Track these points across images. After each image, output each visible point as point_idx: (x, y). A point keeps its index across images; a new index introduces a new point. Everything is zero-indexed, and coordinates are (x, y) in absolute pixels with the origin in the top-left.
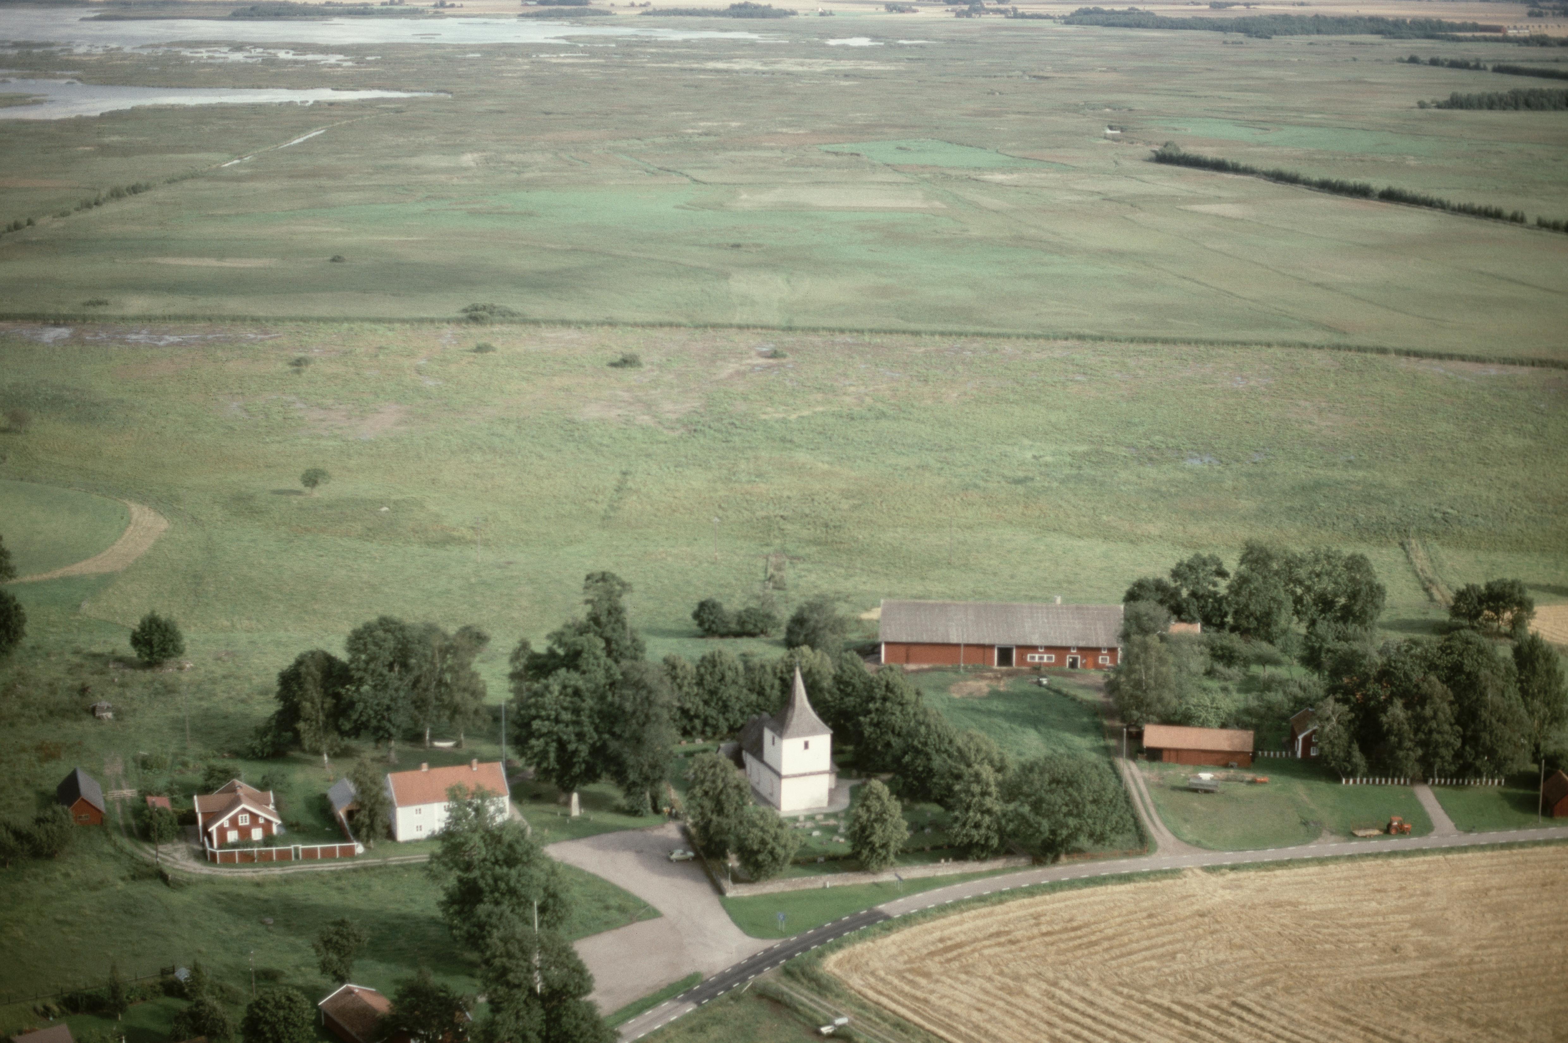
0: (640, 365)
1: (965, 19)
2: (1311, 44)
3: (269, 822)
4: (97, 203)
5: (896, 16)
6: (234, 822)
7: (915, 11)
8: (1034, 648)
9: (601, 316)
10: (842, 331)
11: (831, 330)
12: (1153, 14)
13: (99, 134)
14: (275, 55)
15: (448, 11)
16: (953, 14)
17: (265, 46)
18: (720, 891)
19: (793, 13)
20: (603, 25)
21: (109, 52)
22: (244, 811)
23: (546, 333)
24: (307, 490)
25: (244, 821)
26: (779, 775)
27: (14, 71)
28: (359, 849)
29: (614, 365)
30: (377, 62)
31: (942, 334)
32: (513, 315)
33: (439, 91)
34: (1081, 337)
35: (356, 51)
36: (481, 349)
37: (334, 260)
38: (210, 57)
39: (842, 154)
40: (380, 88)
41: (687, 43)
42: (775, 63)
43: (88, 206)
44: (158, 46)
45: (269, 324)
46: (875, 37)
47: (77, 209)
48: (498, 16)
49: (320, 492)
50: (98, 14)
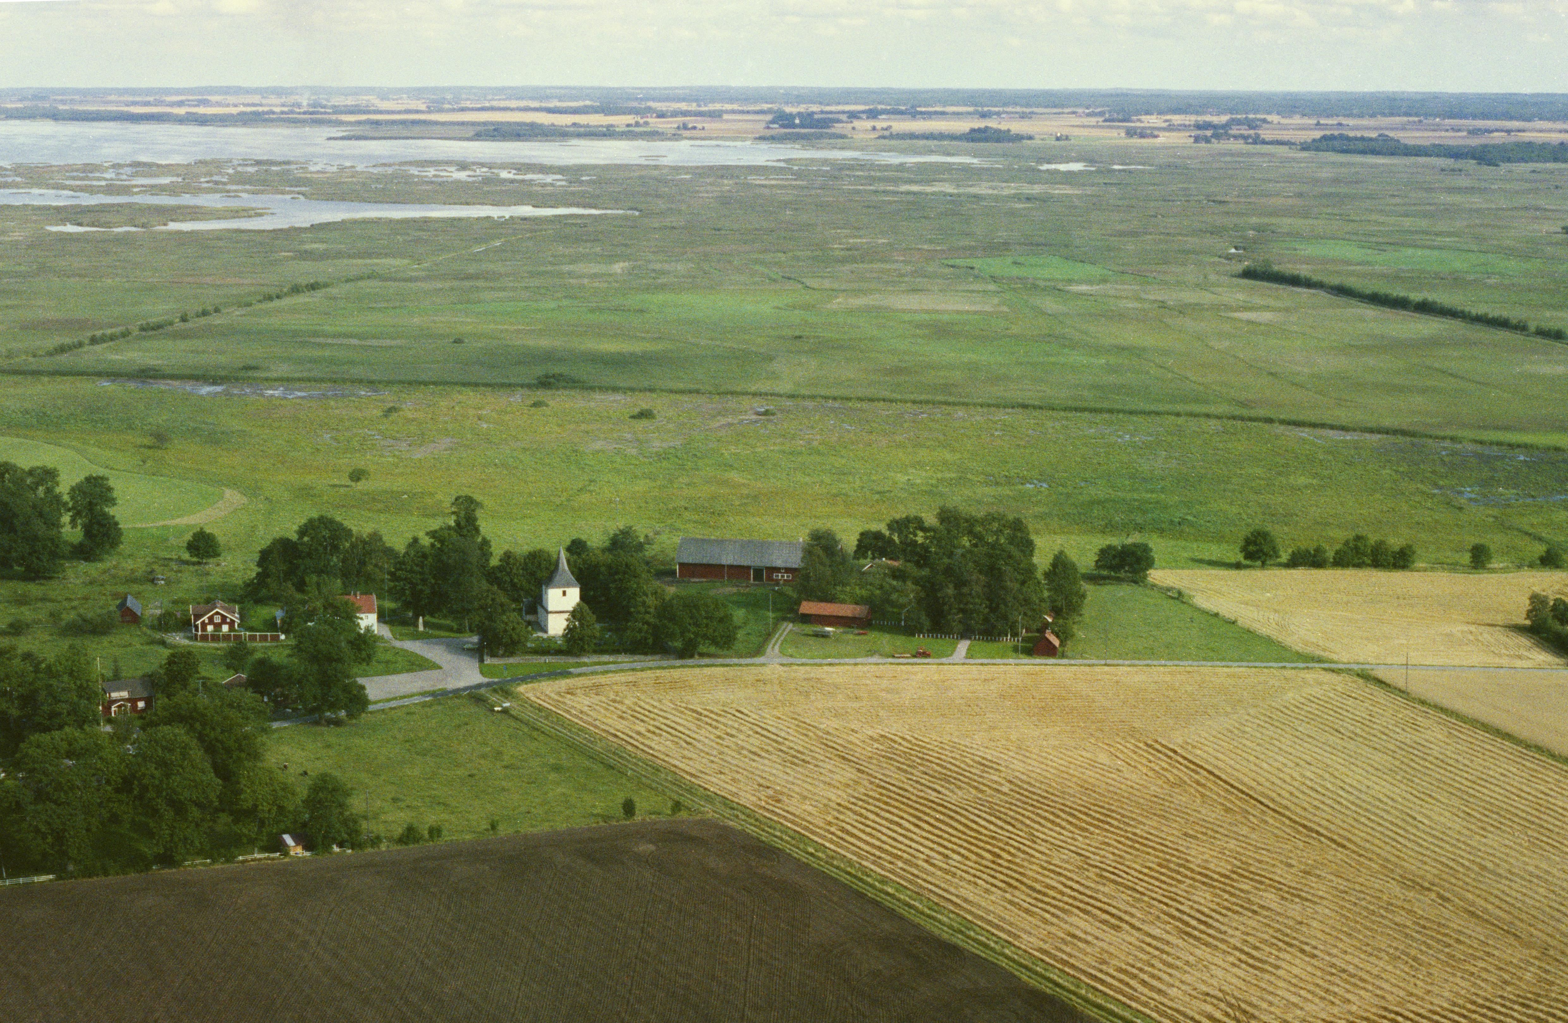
0: (654, 417)
1: (1203, 145)
2: (1534, 171)
3: (233, 622)
4: (278, 297)
5: (1136, 141)
6: (211, 619)
7: (1156, 137)
8: (777, 570)
9: (646, 384)
10: (835, 399)
11: (826, 398)
12: (1398, 141)
13: (302, 242)
14: (498, 175)
15: (687, 133)
16: (1192, 140)
17: (490, 166)
18: (482, 661)
19: (1030, 138)
20: (834, 148)
21: (342, 169)
22: (217, 613)
23: (598, 396)
24: (353, 484)
25: (217, 619)
26: (548, 612)
27: (247, 187)
28: (283, 637)
29: (633, 417)
30: (589, 182)
31: (914, 402)
32: (574, 382)
33: (631, 209)
34: (1025, 406)
35: (573, 172)
36: (535, 405)
37: (455, 342)
38: (435, 176)
39: (958, 267)
40: (578, 205)
41: (901, 167)
42: (971, 186)
43: (270, 298)
44: (390, 165)
45: (381, 386)
46: (1091, 161)
47: (260, 301)
48: (735, 139)
49: (361, 486)
50: (344, 134)
